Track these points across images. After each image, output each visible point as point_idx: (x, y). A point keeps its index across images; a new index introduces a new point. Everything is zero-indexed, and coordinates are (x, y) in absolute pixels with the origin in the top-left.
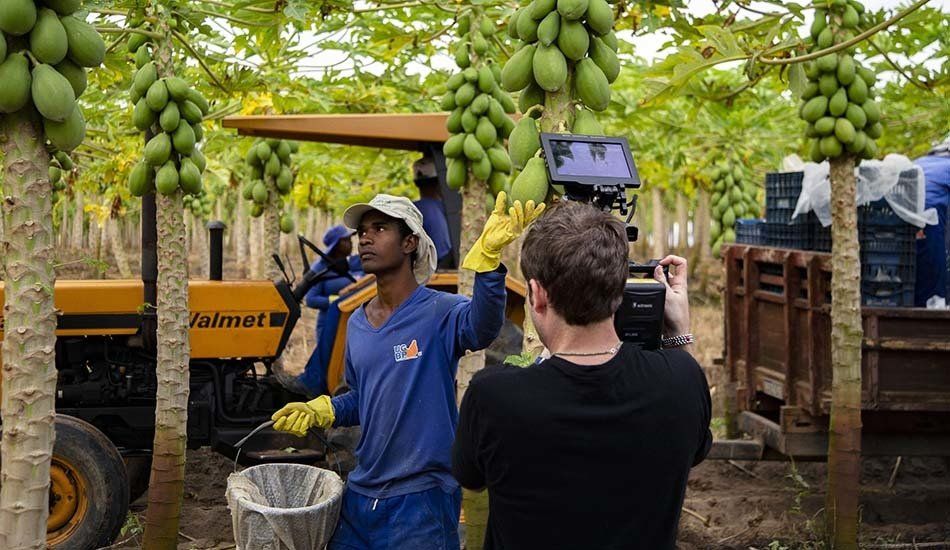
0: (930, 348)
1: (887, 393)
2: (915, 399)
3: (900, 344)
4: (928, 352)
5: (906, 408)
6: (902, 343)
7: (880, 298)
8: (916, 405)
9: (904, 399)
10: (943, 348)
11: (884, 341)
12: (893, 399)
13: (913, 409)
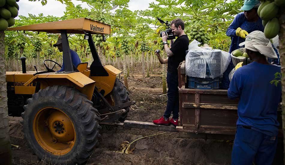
0: (223, 108)
1: (203, 126)
2: (216, 129)
3: (209, 106)
4: (222, 110)
5: (212, 133)
6: (210, 106)
7: (203, 85)
8: (216, 131)
9: (211, 129)
10: (229, 108)
11: (201, 105)
12: (206, 129)
13: (215, 133)
